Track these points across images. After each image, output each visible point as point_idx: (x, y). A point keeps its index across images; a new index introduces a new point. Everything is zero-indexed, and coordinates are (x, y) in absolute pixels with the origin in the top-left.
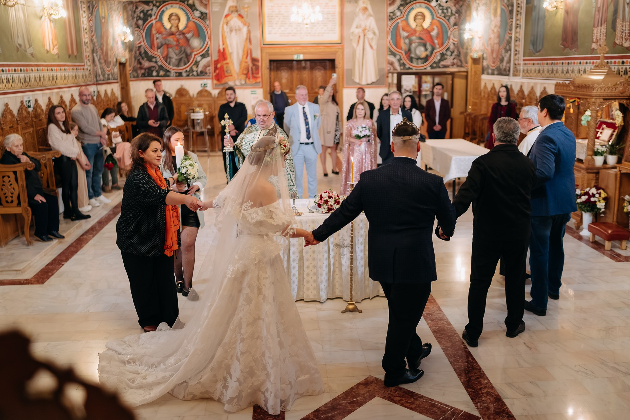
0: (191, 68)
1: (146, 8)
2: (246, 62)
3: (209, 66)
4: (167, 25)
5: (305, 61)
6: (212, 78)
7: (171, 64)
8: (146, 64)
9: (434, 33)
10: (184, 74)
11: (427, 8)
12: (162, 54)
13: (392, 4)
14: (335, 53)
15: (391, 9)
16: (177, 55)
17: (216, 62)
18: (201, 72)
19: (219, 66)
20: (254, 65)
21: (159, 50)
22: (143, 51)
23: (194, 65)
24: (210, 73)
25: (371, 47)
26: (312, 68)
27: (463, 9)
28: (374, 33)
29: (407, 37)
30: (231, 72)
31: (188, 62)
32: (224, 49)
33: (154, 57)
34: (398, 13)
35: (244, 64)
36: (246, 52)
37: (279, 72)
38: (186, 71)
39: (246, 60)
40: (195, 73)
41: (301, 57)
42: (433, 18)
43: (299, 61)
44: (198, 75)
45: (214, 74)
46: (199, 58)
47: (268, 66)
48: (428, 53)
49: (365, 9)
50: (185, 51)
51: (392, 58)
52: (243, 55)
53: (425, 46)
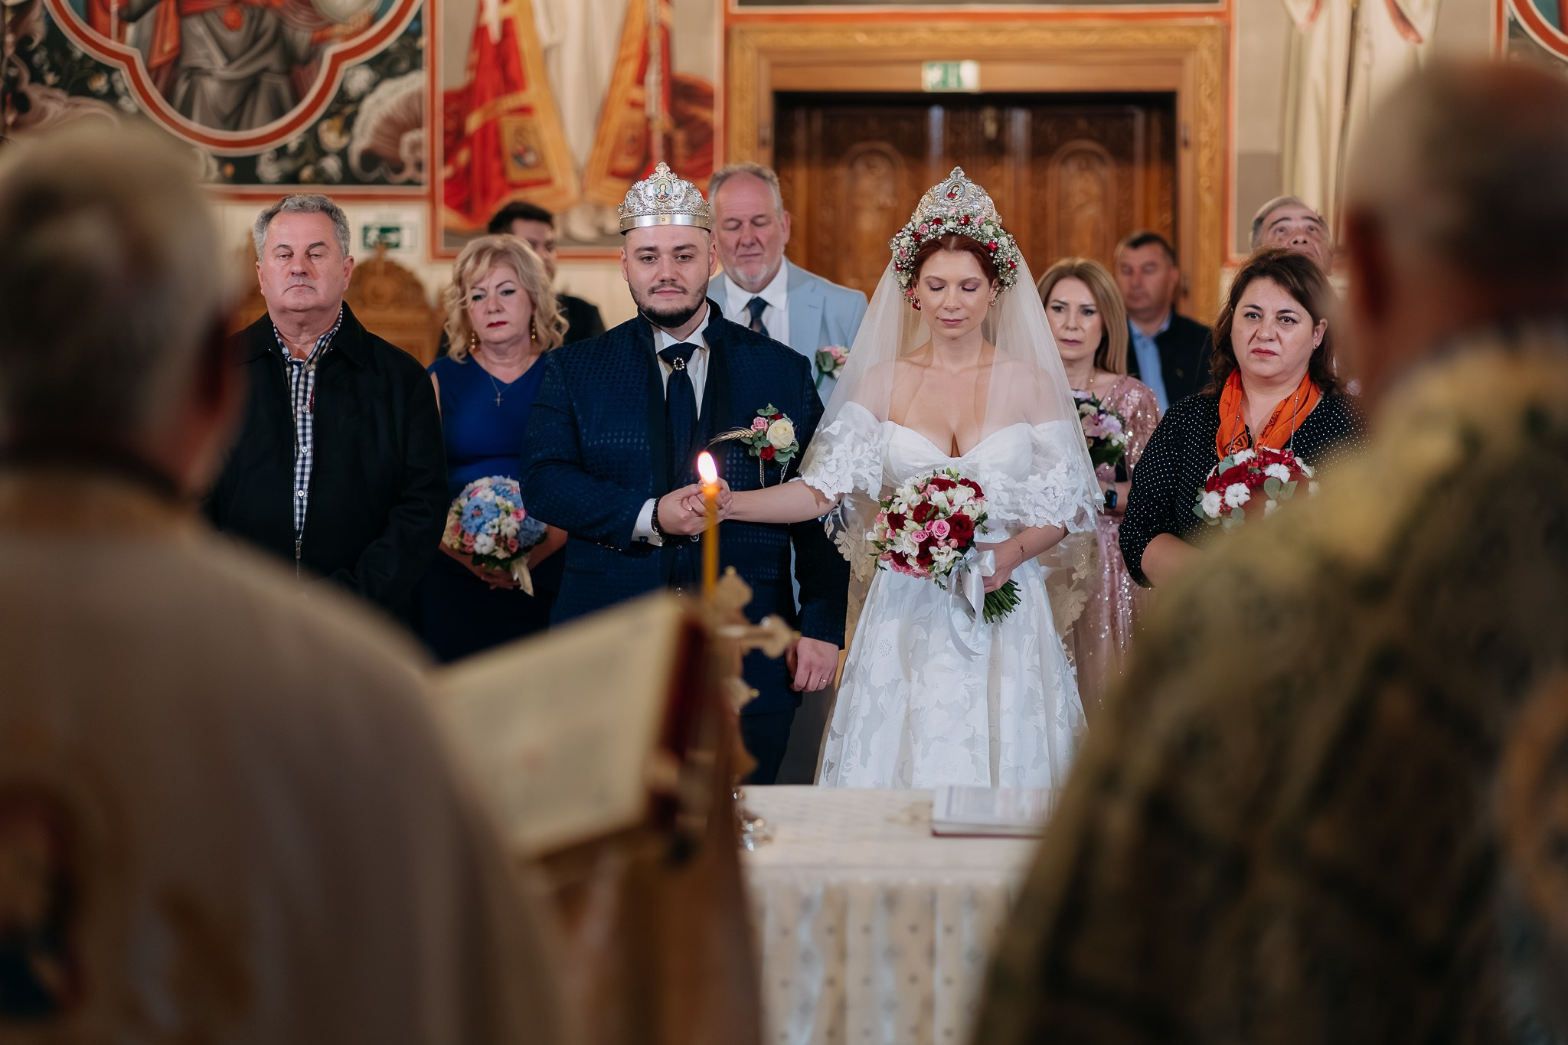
0: (313, 133)
2: (635, 105)
3: (417, 124)
5: (1002, 101)
6: (431, 198)
7: (197, 112)
10: (268, 170)
12: (147, 47)
14: (1175, 57)
16: (230, 59)
17: (459, 102)
18: (370, 158)
19: (474, 122)
20: (681, 120)
21: (131, 30)
22: (39, 32)
23: (328, 115)
24: (419, 166)
25: (1400, 18)
26: (1041, 151)
30: (541, 162)
31: (297, 99)
32: (507, 25)
33: (101, 68)
35: (621, 115)
36: (635, 48)
37: (841, 172)
38: (281, 153)
39: (636, 94)
40: (331, 165)
41: (968, 77)
43: (957, 102)
44: (348, 177)
45: (444, 173)
46: (360, 79)
47: (768, 133)
50: (279, 34)
52: (620, 62)
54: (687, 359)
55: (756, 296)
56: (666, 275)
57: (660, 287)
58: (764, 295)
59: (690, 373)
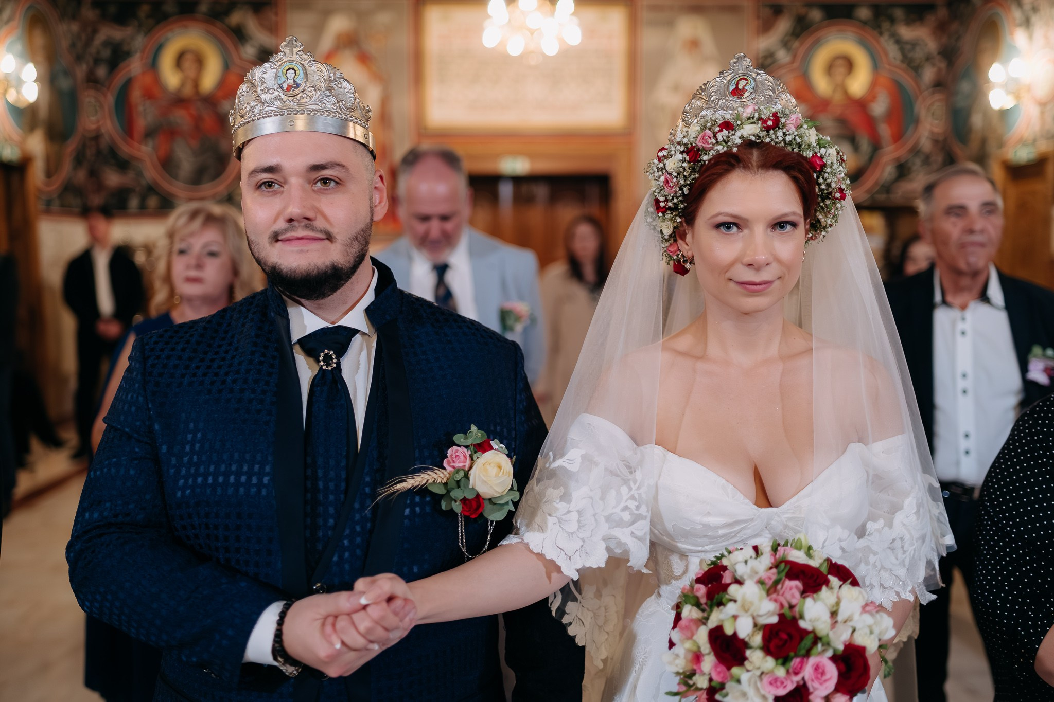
1: (117, 33)
4: (171, 78)
5: (534, 179)
7: (180, 177)
8: (113, 179)
9: (879, 107)
12: (157, 151)
13: (766, 27)
14: (611, 156)
15: (765, 43)
21: (149, 142)
22: (105, 144)
26: (552, 201)
33: (134, 160)
41: (522, 167)
43: (517, 180)
48: (864, 159)
49: (694, 44)
50: (212, 146)
53: (852, 140)
54: (342, 350)
56: (294, 210)
57: (286, 230)
59: (346, 374)
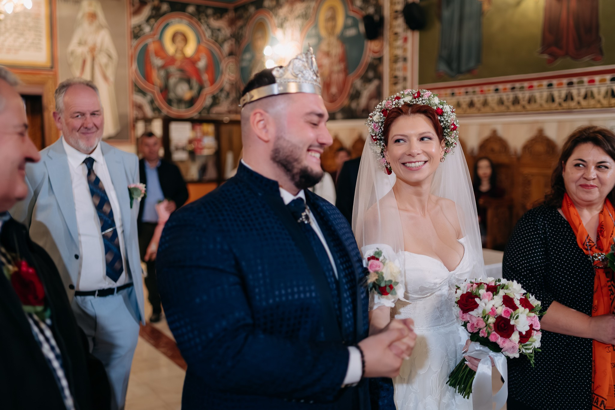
9: (202, 64)
11: (191, 25)
13: (137, 12)
14: (41, 85)
15: (136, 20)
25: (105, 78)
27: (247, 32)
28: (110, 56)
29: (163, 67)
34: (147, 29)
42: (199, 42)
48: (195, 92)
49: (93, 16)
51: (139, 99)
53: (189, 81)
55: (88, 156)
58: (93, 156)
